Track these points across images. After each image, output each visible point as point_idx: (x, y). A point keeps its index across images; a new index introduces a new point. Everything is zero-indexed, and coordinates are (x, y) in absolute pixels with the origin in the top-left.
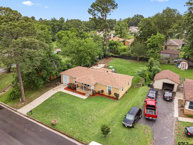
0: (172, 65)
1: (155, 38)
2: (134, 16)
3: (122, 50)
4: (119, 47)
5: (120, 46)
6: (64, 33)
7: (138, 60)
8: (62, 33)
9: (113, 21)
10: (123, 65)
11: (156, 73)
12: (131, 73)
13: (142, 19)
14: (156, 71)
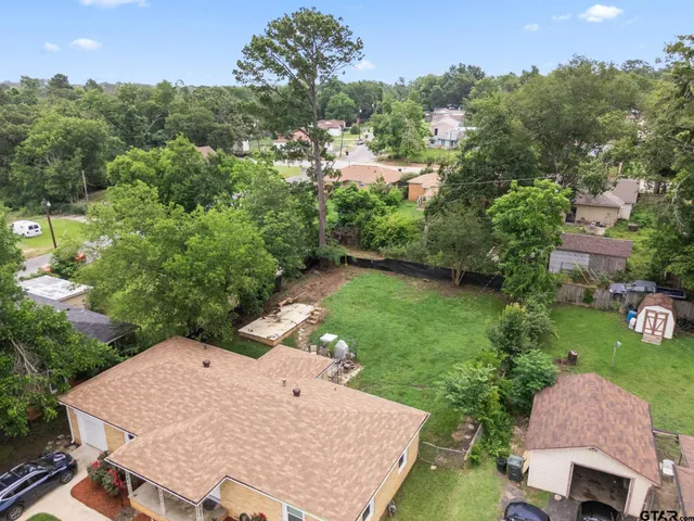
0: (604, 310)
1: (524, 198)
2: (448, 71)
3: (391, 235)
4: (378, 218)
5: (383, 213)
6: (143, 159)
7: (457, 282)
8: (135, 158)
9: (369, 91)
10: (388, 315)
11: (537, 391)
12: (423, 360)
13: (478, 82)
14: (533, 379)
